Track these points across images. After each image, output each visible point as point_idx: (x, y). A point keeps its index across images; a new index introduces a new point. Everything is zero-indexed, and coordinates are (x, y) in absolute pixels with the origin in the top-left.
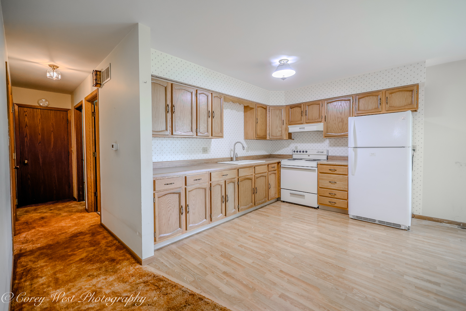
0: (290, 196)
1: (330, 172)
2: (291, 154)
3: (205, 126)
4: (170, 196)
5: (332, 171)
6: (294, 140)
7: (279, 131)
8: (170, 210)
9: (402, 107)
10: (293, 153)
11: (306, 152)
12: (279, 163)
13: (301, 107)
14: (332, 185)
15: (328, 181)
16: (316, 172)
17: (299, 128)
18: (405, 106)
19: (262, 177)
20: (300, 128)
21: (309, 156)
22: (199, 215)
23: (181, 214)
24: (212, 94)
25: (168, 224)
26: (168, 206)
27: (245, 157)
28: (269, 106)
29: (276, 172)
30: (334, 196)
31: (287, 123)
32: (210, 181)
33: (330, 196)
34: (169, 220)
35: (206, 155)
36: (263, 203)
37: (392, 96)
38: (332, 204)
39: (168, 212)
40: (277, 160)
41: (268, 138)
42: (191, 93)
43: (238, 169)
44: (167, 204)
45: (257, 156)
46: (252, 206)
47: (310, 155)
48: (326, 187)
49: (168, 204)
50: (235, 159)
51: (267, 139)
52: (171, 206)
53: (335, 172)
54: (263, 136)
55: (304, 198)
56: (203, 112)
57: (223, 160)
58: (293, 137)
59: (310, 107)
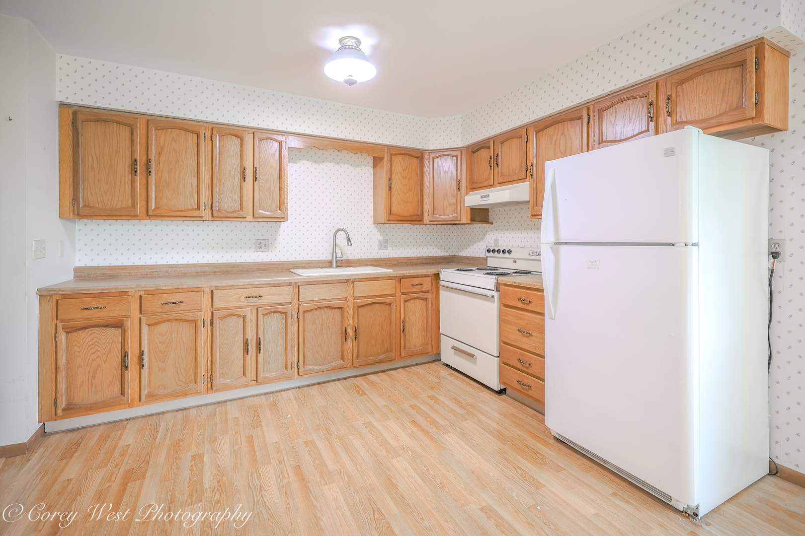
0: (454, 354)
1: (520, 305)
2: (483, 256)
3: (234, 198)
4: (96, 332)
5: (524, 304)
6: (492, 223)
7: (450, 205)
8: (97, 358)
9: (712, 121)
10: (487, 254)
11: (509, 252)
12: (437, 276)
13: (489, 148)
14: (524, 339)
15: (516, 329)
16: (494, 302)
17: (479, 196)
18: (720, 115)
19: (377, 306)
20: (482, 197)
21: (515, 262)
22: (178, 374)
23: (124, 368)
24: (254, 134)
25: (92, 384)
26: (92, 351)
27: (372, 261)
28: (428, 150)
29: (429, 295)
30: (527, 368)
31: (469, 187)
32: (212, 306)
33: (519, 366)
34: (94, 377)
35: (265, 254)
36: (380, 362)
37: (683, 90)
38: (524, 389)
39: (93, 361)
40: (432, 270)
41: (426, 218)
42: (198, 134)
43: (299, 286)
44: (89, 346)
45: (410, 259)
46: (341, 368)
47: (517, 261)
48: (512, 343)
49: (93, 346)
50: (334, 264)
51: (425, 223)
52: (99, 351)
53: (529, 307)
54: (411, 216)
55: (475, 363)
56: (230, 171)
57: (310, 265)
58: (491, 219)
59: (506, 144)
